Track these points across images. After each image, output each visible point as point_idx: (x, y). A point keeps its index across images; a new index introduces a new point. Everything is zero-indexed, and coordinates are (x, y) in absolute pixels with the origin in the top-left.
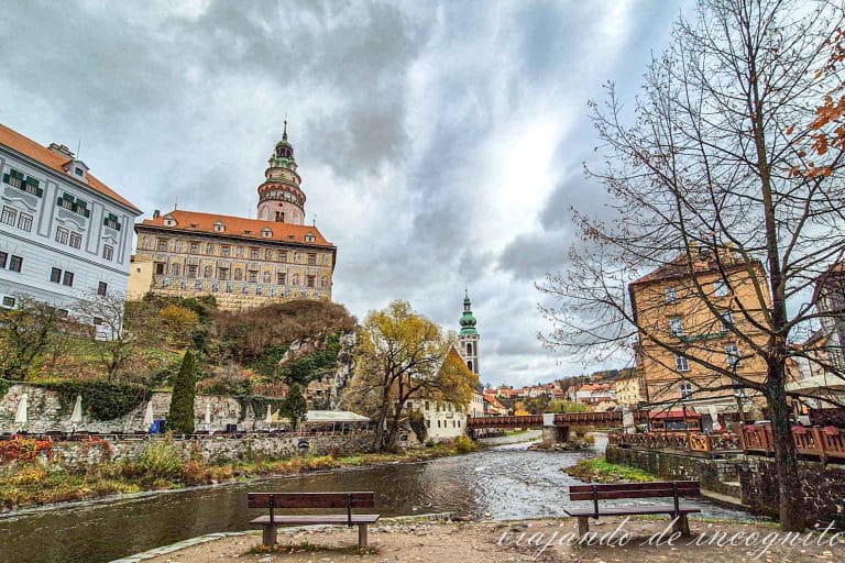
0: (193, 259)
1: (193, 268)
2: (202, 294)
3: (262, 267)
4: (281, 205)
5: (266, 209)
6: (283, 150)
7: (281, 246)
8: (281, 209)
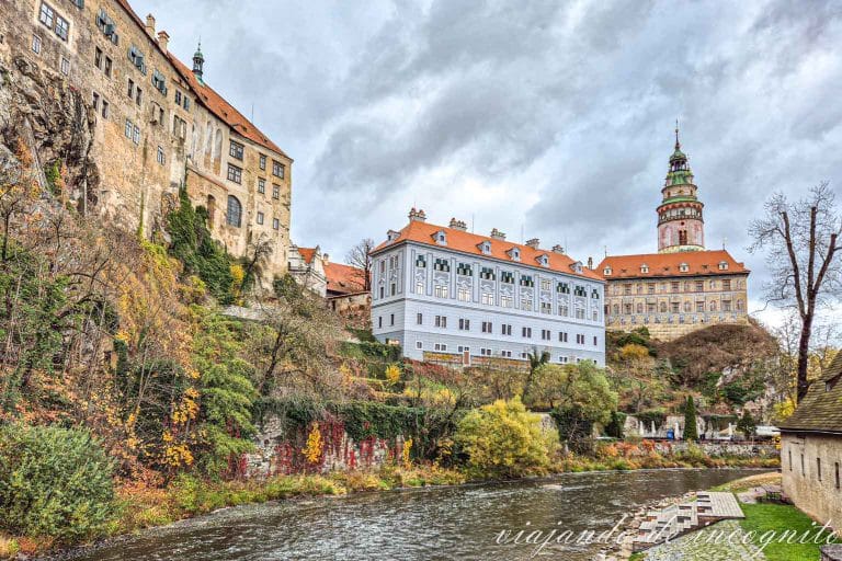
0: (628, 299)
1: (628, 306)
2: (637, 326)
3: (682, 298)
4: (683, 224)
5: (668, 230)
6: (678, 162)
7: (698, 277)
8: (683, 228)
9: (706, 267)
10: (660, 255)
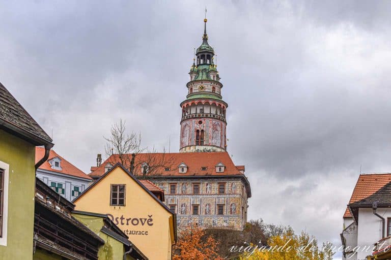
3: (180, 200)
4: (200, 122)
5: (187, 128)
6: (205, 55)
7: (195, 179)
8: (198, 127)
9: (204, 169)
10: (180, 154)
